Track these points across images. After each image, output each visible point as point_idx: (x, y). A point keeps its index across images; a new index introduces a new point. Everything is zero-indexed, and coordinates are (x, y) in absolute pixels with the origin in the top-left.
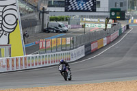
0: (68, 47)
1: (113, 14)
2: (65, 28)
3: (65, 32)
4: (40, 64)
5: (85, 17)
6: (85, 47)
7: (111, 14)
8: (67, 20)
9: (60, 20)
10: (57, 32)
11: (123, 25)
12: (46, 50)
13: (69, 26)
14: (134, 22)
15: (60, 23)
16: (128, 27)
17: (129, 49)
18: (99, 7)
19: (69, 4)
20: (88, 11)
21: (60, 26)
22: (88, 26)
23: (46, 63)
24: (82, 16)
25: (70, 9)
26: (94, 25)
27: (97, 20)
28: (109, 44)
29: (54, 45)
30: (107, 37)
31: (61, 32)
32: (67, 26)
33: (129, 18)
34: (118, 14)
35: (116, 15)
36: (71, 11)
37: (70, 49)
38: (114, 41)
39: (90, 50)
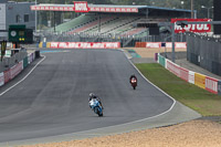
1: (14, 34)
7: (10, 34)
11: (30, 51)
14: (48, 46)
28: (8, 82)
30: (5, 72)
33: (39, 39)
34: (22, 33)
35: (17, 36)
38: (17, 77)
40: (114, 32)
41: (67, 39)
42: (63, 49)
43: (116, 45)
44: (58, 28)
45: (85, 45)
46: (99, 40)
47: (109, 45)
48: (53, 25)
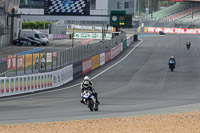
0: (49, 67)
1: (115, 19)
2: (45, 39)
3: (44, 44)
4: (8, 91)
5: (73, 22)
6: (74, 67)
7: (111, 19)
8: (47, 27)
9: (37, 28)
10: (33, 44)
11: (129, 35)
12: (16, 71)
13: (50, 36)
14: (145, 31)
15: (38, 32)
16: (136, 37)
19: (50, 4)
20: (78, 14)
21: (37, 36)
22: (78, 36)
23: (17, 89)
24: (69, 22)
25: (52, 11)
26: (87, 34)
27: (90, 28)
28: (108, 62)
29: (29, 64)
30: (106, 52)
31: (38, 45)
32: (47, 36)
33: (138, 24)
34: (122, 18)
35: (118, 21)
36: (53, 14)
37: (52, 70)
38: (116, 58)
39: (81, 71)
41: (162, 25)
44: (155, 14)
45: (179, 31)
46: (192, 26)
48: (150, 12)
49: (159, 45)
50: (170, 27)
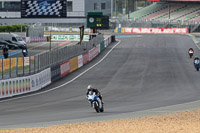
0: (27, 71)
1: (92, 20)
2: (22, 42)
5: (50, 25)
6: (52, 70)
7: (88, 21)
8: (24, 30)
9: (14, 31)
10: (11, 47)
11: (106, 36)
13: (28, 39)
14: (123, 31)
15: (15, 35)
16: (113, 38)
17: (115, 72)
18: (71, 10)
19: (27, 7)
20: (55, 16)
21: (14, 39)
22: (56, 38)
24: (46, 24)
25: (29, 13)
26: (64, 36)
27: (68, 29)
28: (86, 64)
29: (6, 67)
30: (83, 54)
31: (16, 48)
32: (24, 39)
33: (115, 25)
34: (99, 20)
35: (95, 22)
36: (29, 17)
37: (30, 74)
38: (94, 60)
39: (59, 74)
40: (183, 19)
41: (140, 25)
42: (136, 34)
43: (184, 30)
44: (132, 15)
45: (157, 31)
46: (169, 26)
47: (178, 30)
48: (127, 13)
49: (137, 45)
50: (148, 27)
